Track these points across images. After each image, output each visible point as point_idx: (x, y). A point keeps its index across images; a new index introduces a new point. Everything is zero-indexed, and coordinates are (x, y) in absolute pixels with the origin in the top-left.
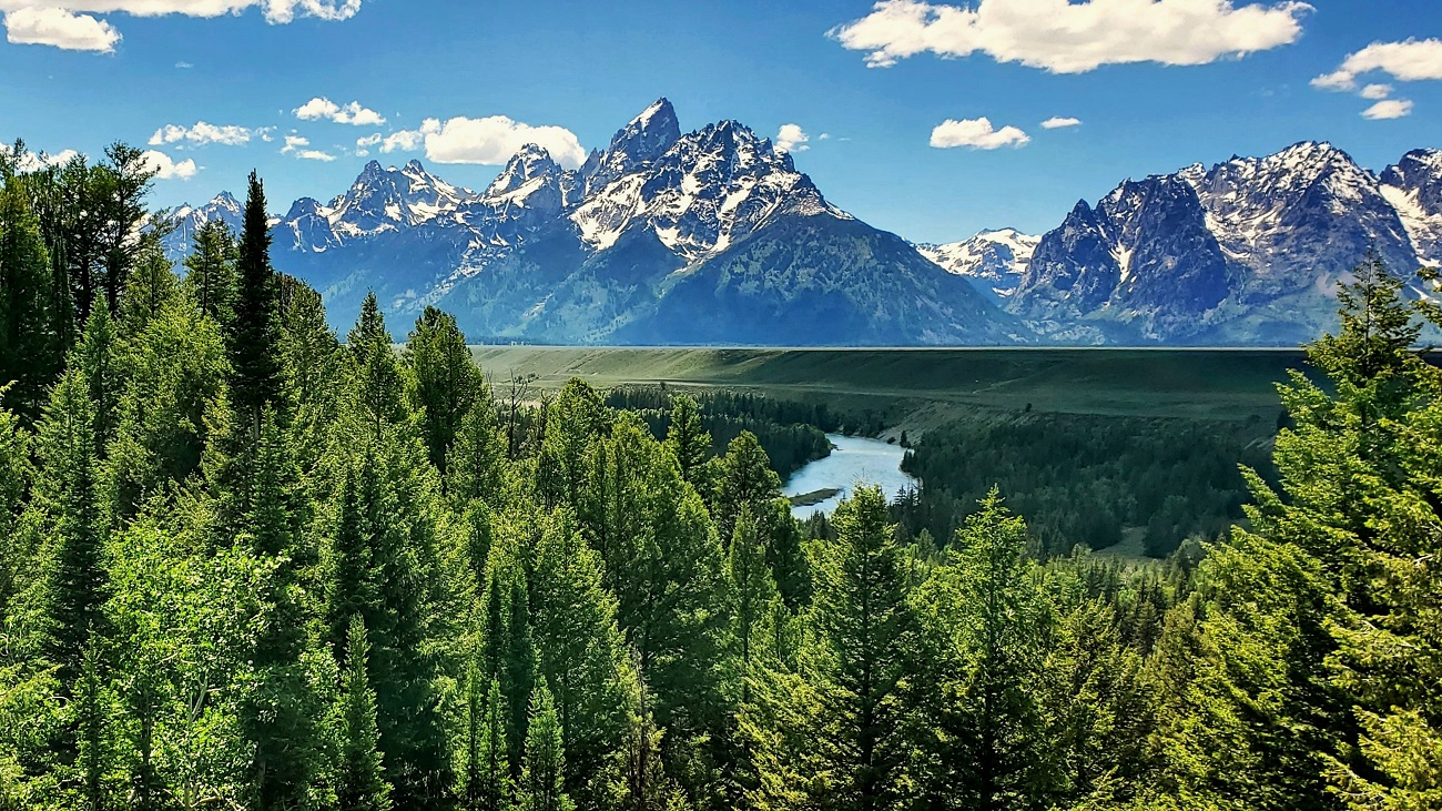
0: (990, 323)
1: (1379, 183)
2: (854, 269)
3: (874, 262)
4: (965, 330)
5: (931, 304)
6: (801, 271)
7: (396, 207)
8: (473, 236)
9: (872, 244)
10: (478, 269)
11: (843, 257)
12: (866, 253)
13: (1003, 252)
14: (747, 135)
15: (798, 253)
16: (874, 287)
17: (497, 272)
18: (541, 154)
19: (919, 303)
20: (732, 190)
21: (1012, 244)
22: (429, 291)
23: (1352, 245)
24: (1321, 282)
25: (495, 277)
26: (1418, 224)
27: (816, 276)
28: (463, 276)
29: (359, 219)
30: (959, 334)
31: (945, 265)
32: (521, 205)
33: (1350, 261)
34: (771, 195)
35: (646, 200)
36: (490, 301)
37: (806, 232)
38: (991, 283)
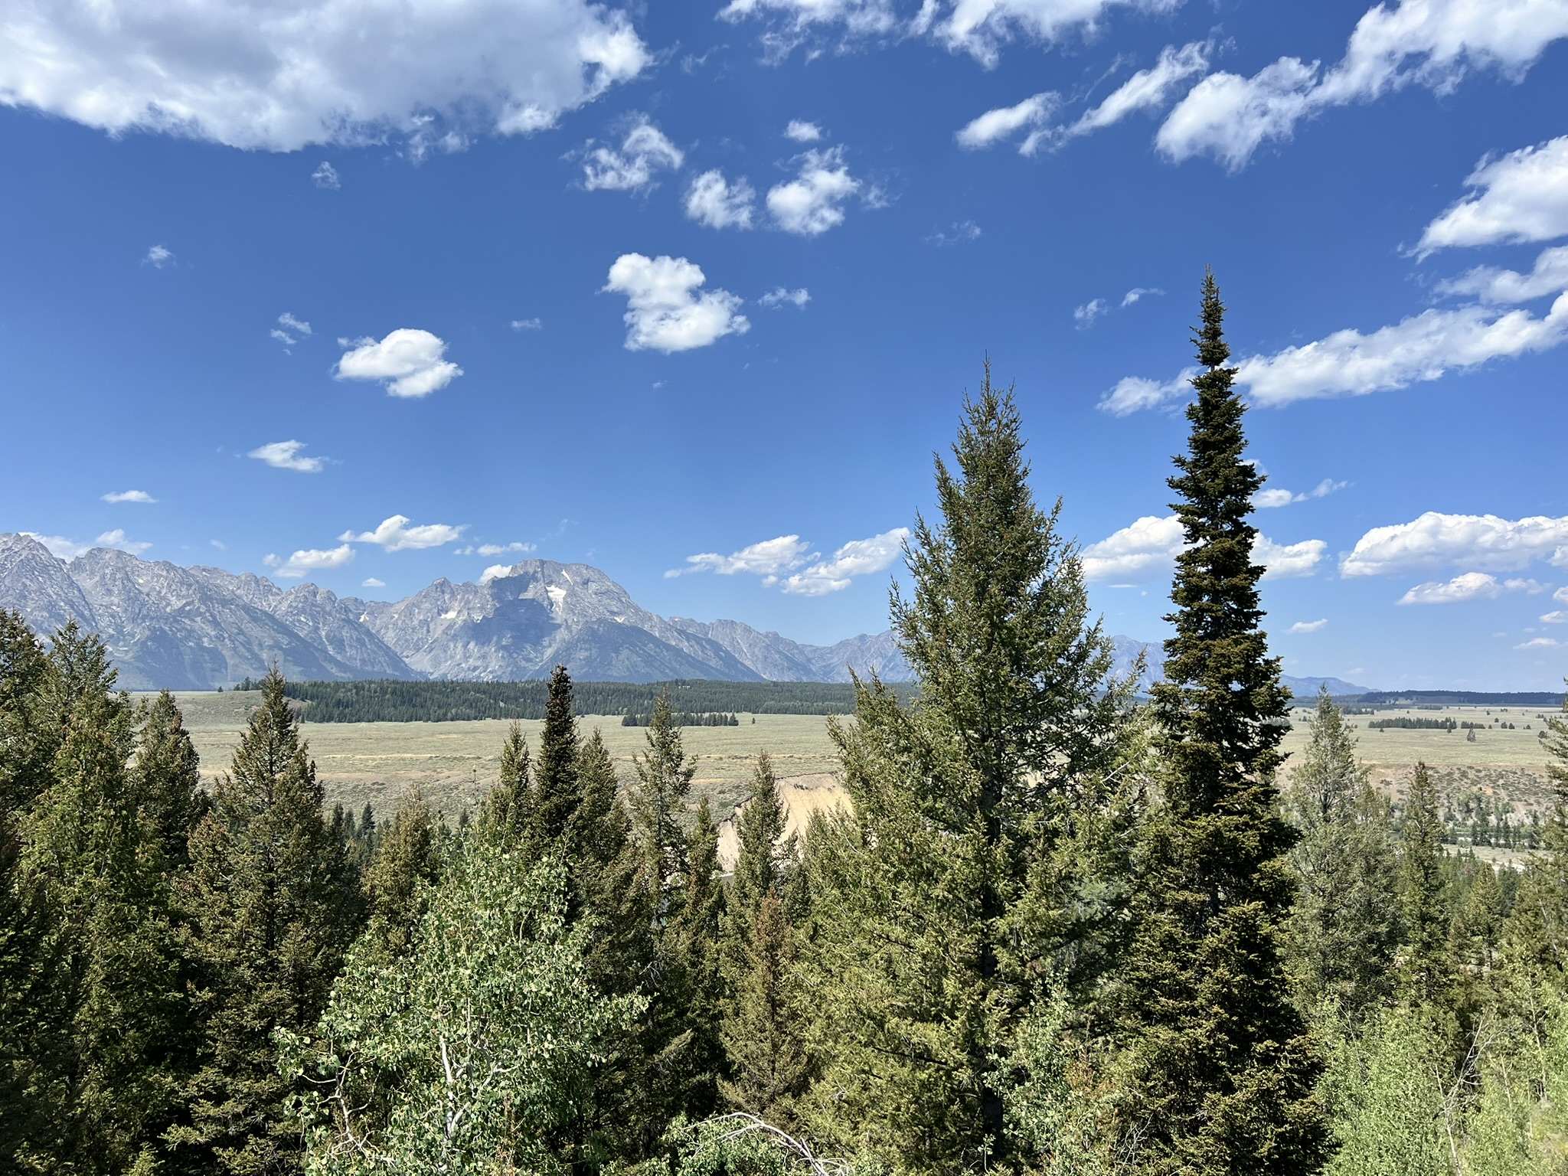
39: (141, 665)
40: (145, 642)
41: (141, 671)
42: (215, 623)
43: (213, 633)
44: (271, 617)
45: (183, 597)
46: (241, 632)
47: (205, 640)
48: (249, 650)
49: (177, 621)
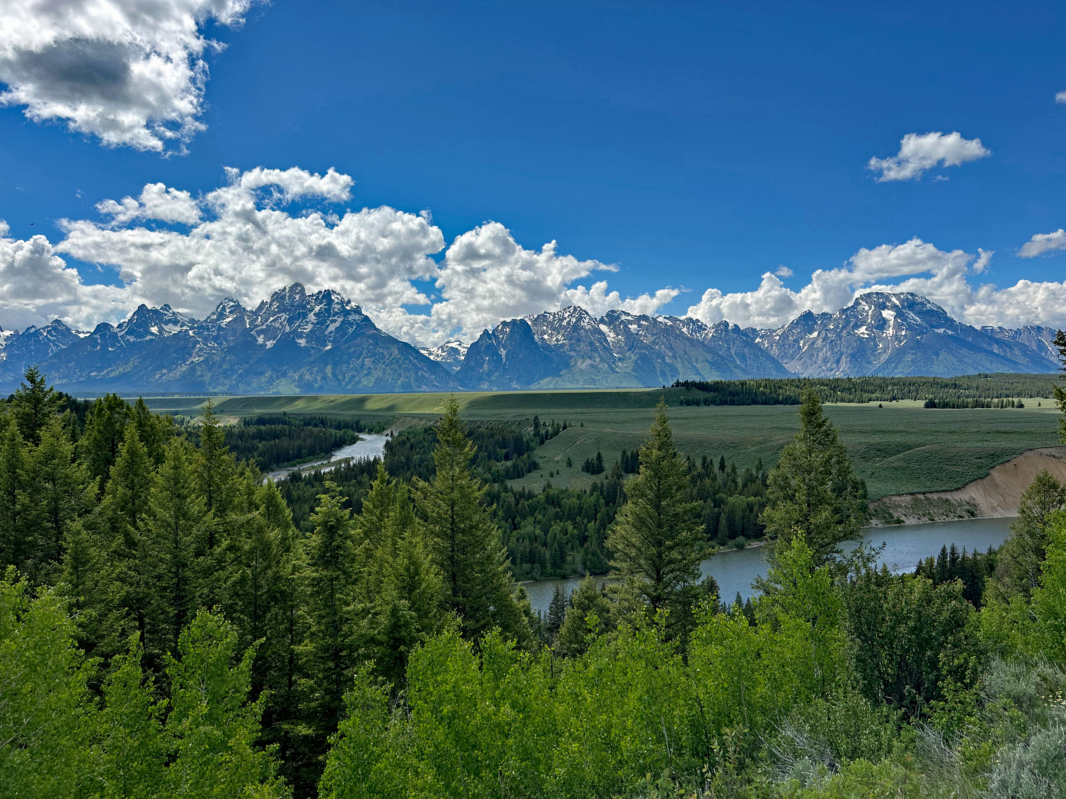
0: (451, 382)
1: (599, 324)
2: (391, 359)
3: (399, 356)
4: (440, 385)
5: (425, 374)
6: (367, 360)
7: (156, 328)
8: (198, 342)
9: (399, 349)
10: (202, 359)
11: (386, 353)
12: (396, 352)
13: (456, 351)
14: (339, 297)
15: (365, 351)
16: (400, 366)
17: (212, 360)
18: (234, 302)
19: (420, 374)
20: (333, 321)
21: (459, 348)
22: (175, 369)
23: (589, 348)
24: (579, 363)
25: (211, 363)
26: (613, 340)
27: (374, 362)
28: (193, 362)
29: (135, 334)
30: (437, 387)
31: (432, 357)
32: (224, 327)
33: (589, 354)
34: (351, 324)
35: (290, 325)
36: (209, 375)
37: (368, 342)
38: (450, 364)
39: (635, 374)
40: (636, 362)
41: (636, 377)
42: (671, 349)
43: (671, 354)
44: (702, 343)
45: (655, 334)
46: (685, 353)
47: (667, 358)
48: (691, 363)
49: (652, 348)
